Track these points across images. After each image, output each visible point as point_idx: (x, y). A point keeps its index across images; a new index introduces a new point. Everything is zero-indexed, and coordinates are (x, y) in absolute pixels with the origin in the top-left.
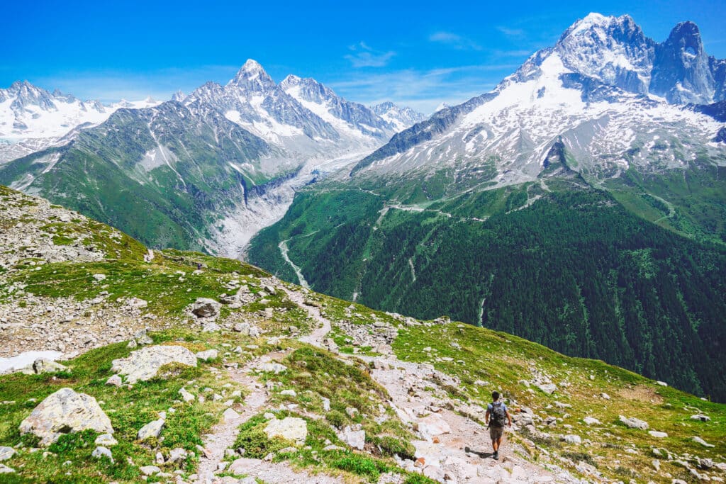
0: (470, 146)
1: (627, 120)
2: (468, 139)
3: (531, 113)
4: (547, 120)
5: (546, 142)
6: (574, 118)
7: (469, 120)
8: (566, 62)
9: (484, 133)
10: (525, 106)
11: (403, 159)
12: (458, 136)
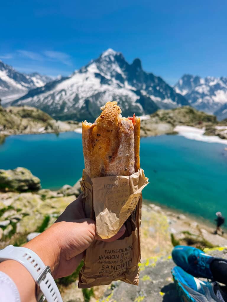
0: (57, 98)
1: (111, 93)
2: (58, 94)
3: (82, 86)
4: (87, 90)
5: (84, 99)
6: (95, 90)
7: (59, 87)
8: (98, 68)
9: (63, 93)
10: (80, 84)
11: (32, 101)
12: (54, 93)
